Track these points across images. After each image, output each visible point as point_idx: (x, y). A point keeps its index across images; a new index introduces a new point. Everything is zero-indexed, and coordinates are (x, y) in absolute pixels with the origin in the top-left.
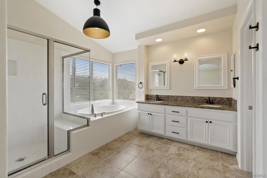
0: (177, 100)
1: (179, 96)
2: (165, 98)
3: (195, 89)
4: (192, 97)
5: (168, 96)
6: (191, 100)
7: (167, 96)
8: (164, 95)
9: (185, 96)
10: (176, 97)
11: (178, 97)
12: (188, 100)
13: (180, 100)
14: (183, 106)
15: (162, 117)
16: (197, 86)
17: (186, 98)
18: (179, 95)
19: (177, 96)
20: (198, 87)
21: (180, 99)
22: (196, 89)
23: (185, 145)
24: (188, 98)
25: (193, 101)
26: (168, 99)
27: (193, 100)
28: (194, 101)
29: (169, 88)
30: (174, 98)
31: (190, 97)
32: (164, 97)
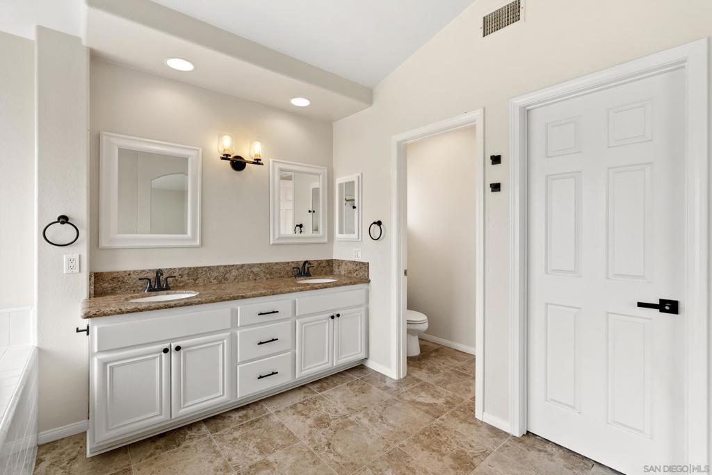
0: (226, 279)
1: (233, 266)
2: (185, 278)
3: (271, 243)
4: (265, 264)
5: (196, 269)
6: (262, 275)
7: (190, 268)
8: (180, 269)
9: (249, 265)
10: (221, 269)
11: (228, 268)
12: (256, 275)
13: (236, 277)
14: (286, 293)
15: (223, 343)
16: (277, 237)
17: (253, 269)
18: (232, 264)
19: (225, 266)
20: (279, 238)
21: (234, 273)
22: (273, 245)
23: (291, 395)
24: (256, 270)
25: (268, 276)
26: (195, 281)
27: (267, 274)
28: (271, 274)
29: (198, 243)
30: (215, 274)
31: (261, 264)
32: (181, 276)
